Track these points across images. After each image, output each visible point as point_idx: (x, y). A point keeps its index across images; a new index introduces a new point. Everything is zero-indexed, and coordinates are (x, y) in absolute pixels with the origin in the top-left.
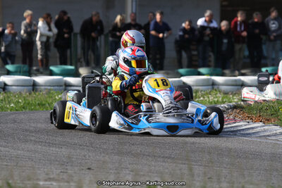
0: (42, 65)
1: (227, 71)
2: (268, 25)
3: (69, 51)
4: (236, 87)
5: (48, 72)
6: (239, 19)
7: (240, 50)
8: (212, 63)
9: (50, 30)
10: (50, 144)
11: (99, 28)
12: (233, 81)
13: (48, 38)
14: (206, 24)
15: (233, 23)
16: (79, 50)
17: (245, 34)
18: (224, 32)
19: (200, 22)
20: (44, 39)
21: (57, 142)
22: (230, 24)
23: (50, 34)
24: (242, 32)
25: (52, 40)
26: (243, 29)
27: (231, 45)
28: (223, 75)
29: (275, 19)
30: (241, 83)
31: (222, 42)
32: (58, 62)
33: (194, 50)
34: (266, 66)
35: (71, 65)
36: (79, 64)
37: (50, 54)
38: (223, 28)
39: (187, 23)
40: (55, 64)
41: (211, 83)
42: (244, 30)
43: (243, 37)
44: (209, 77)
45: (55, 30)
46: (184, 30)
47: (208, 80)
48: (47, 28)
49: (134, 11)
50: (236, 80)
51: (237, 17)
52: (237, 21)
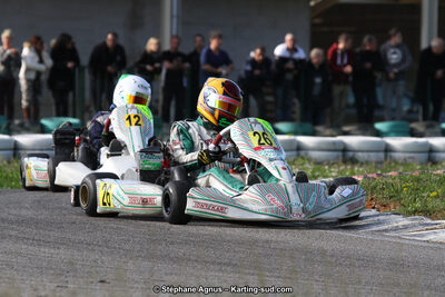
0: (29, 117)
1: (320, 128)
2: (385, 55)
3: (71, 95)
4: (335, 153)
5: (38, 128)
6: (341, 46)
7: (342, 94)
8: (297, 115)
9: (41, 61)
10: (40, 243)
11: (118, 58)
12: (329, 143)
13: (39, 73)
14: (287, 55)
15: (330, 51)
16: (88, 94)
17: (349, 69)
18: (317, 66)
19: (279, 51)
20: (32, 76)
21: (52, 239)
22: (326, 54)
23: (42, 67)
24: (345, 66)
25: (44, 78)
26: (345, 61)
27: (327, 87)
28: (314, 134)
29: (397, 46)
30: (342, 147)
31: (313, 83)
32: (54, 113)
33: (269, 94)
34: (381, 120)
35: (74, 117)
36: (87, 115)
37: (40, 99)
38: (315, 61)
39: (258, 51)
40: (48, 116)
41: (295, 147)
43: (347, 75)
44: (292, 137)
45: (49, 62)
46: (253, 62)
47: (291, 142)
48: (37, 59)
49: (174, 32)
50: (334, 143)
51: (338, 43)
52: (337, 49)
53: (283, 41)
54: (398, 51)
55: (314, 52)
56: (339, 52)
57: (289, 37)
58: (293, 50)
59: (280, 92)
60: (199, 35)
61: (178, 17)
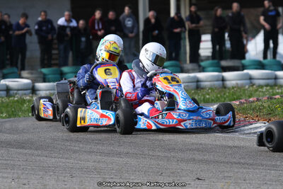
14: (66, 24)
15: (91, 20)
24: (100, 30)
26: (101, 27)
31: (81, 41)
33: (54, 49)
42: (103, 29)
51: (95, 16)
52: (95, 19)
53: (63, 16)
54: (130, 19)
55: (81, 22)
56: (96, 21)
57: (66, 13)
58: (69, 21)
59: (62, 47)
60: (6, 14)
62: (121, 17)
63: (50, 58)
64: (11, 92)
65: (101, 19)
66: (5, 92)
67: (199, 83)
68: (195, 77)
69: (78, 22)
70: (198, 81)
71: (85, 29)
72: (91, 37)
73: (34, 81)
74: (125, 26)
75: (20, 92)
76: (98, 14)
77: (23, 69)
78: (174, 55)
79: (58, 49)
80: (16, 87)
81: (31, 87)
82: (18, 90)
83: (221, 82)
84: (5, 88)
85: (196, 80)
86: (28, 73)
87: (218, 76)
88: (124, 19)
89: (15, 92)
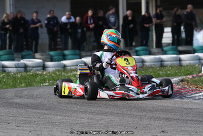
51: (88, 14)
52: (88, 16)
54: (113, 16)
55: (78, 18)
56: (89, 18)
61: (13, 5)
62: (107, 15)
63: (56, 44)
64: (28, 68)
65: (92, 16)
66: (23, 69)
67: (163, 63)
68: (160, 58)
69: (75, 19)
70: (162, 61)
71: (81, 23)
72: (85, 29)
73: (45, 60)
74: (109, 21)
75: (34, 68)
76: (90, 13)
77: (36, 52)
78: (144, 42)
79: (60, 38)
80: (32, 65)
81: (42, 65)
82: (33, 67)
83: (178, 62)
84: (24, 66)
85: (160, 60)
86: (40, 55)
87: (176, 57)
88: (109, 16)
89: (31, 68)
